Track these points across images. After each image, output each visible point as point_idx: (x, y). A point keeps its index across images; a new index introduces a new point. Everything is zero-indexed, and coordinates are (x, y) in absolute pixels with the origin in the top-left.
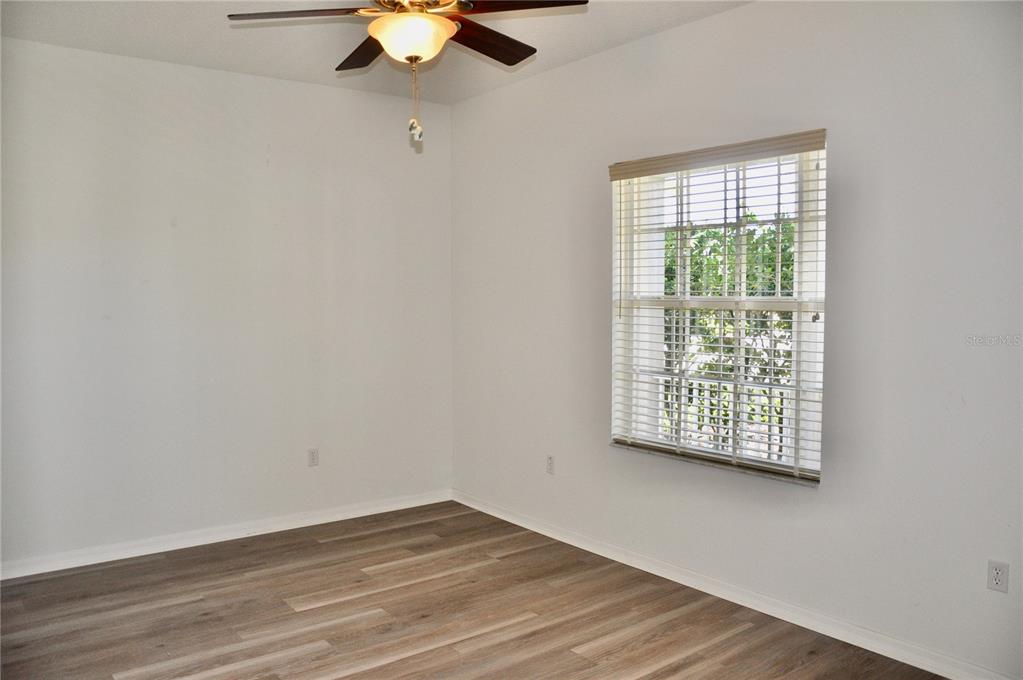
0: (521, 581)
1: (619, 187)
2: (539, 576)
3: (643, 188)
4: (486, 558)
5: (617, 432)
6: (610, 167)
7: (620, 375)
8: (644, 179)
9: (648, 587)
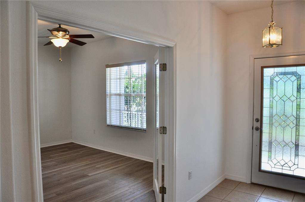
0: (86, 156)
1: (108, 70)
2: (90, 155)
3: (113, 70)
4: (79, 152)
5: (108, 123)
6: (106, 65)
7: (109, 111)
8: (113, 68)
9: (114, 156)
